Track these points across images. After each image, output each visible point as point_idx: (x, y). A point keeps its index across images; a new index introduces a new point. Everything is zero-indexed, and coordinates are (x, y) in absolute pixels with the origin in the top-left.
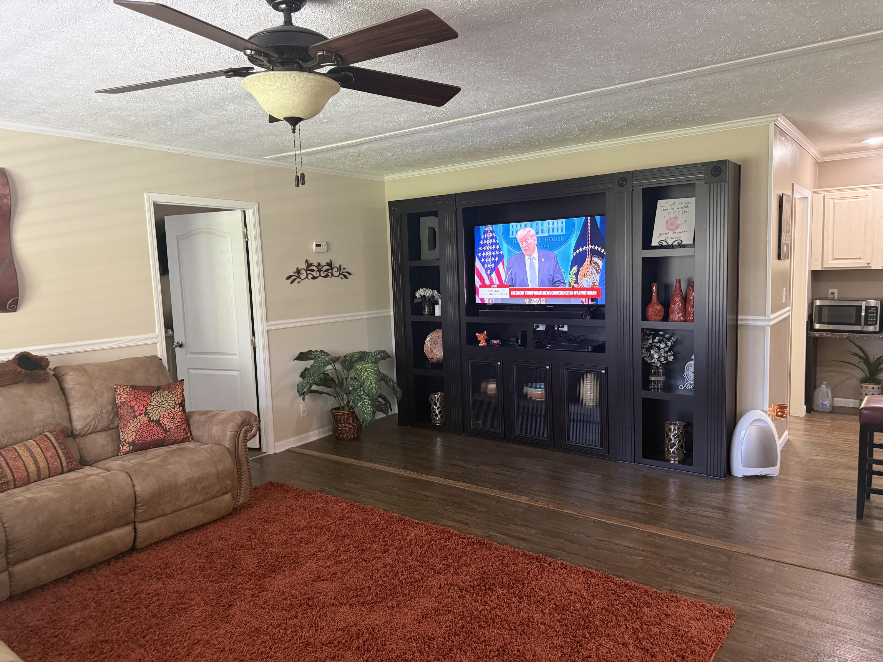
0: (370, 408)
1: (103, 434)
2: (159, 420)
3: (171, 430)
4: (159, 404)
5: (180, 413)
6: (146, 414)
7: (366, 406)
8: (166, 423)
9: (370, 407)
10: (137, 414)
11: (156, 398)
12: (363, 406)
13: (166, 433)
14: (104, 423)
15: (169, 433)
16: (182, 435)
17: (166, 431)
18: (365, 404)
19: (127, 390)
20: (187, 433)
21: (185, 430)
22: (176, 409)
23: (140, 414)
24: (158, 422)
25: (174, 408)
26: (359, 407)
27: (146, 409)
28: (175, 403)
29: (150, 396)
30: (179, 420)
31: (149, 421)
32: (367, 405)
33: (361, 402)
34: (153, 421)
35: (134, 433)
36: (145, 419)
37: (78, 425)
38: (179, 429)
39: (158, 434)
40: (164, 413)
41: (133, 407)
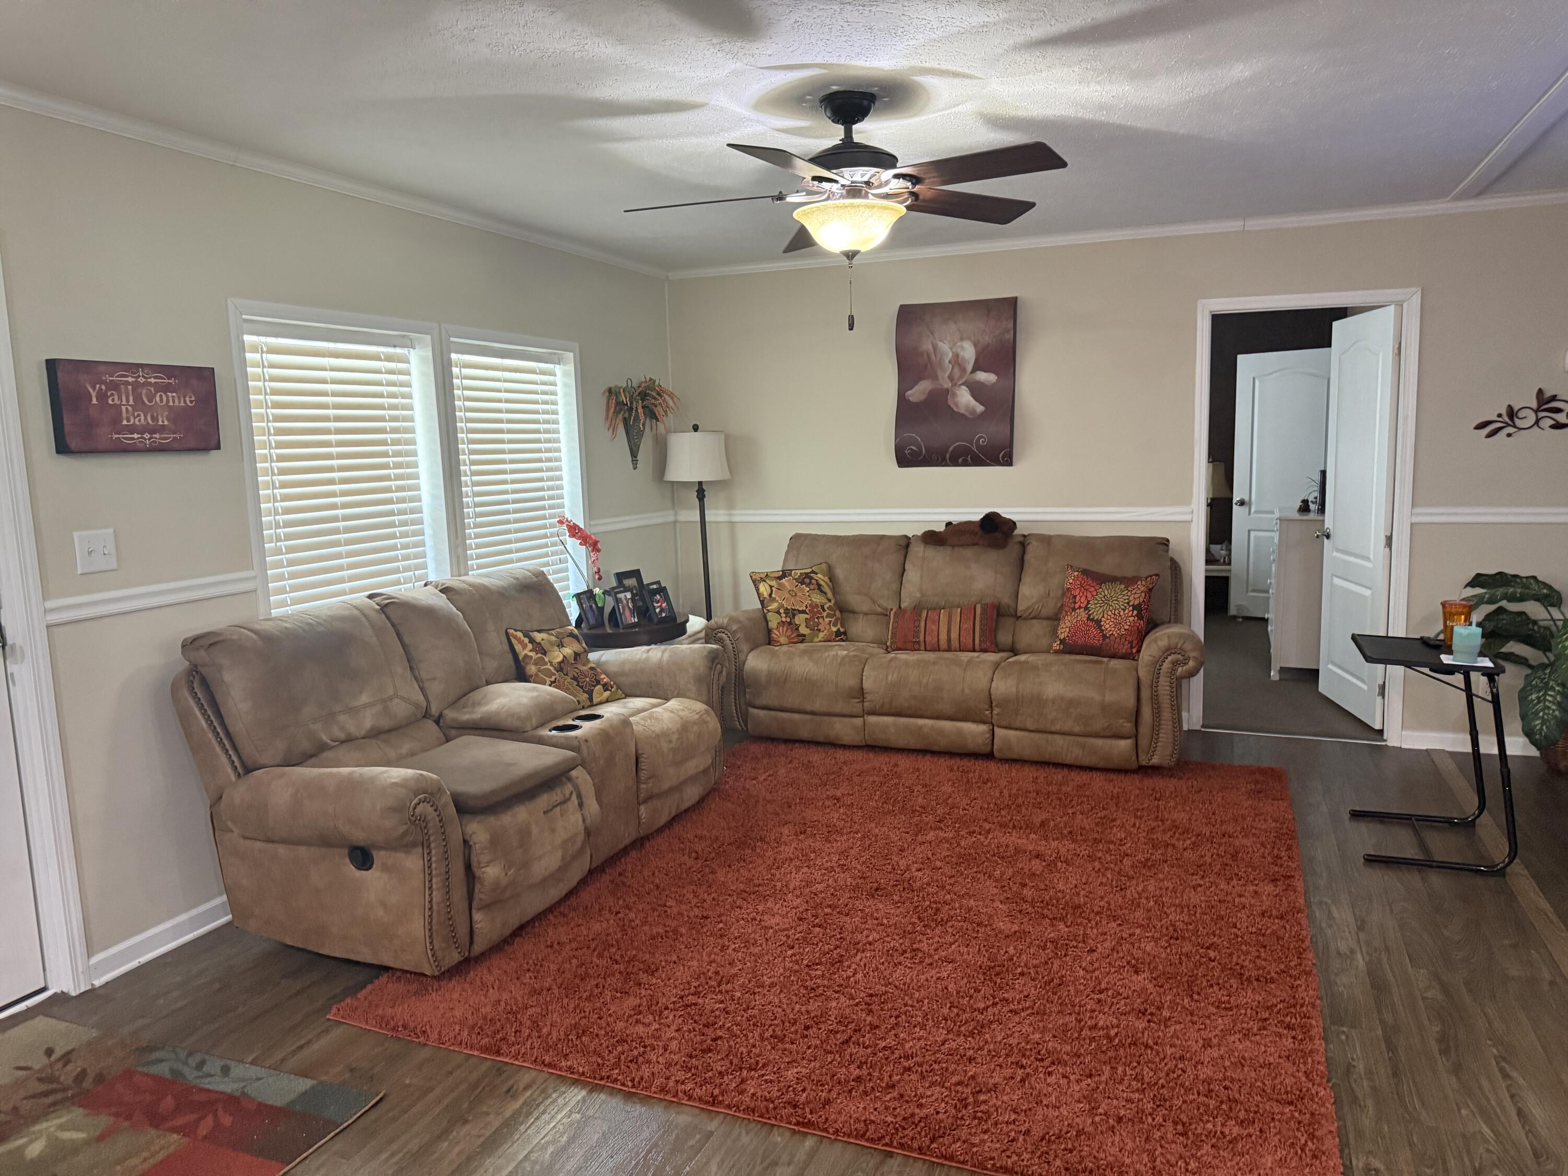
0: (1554, 711)
1: (1045, 623)
2: (1101, 621)
3: (1112, 638)
4: (1106, 601)
5: (1131, 619)
6: (1086, 608)
7: (1547, 703)
8: (1107, 625)
9: (1554, 707)
10: (1077, 606)
11: (1106, 591)
12: (1539, 702)
13: (1104, 640)
14: (1048, 611)
15: (1108, 640)
16: (1124, 649)
17: (1104, 637)
18: (1545, 700)
19: (1076, 573)
20: (1132, 647)
21: (1131, 643)
22: (1127, 611)
23: (1080, 608)
24: (1098, 622)
25: (1124, 610)
26: (1532, 701)
27: (1088, 603)
28: (1128, 603)
29: (1097, 587)
30: (1127, 627)
31: (1088, 619)
32: (1550, 702)
33: (1539, 691)
34: (1092, 620)
35: (1068, 630)
36: (1083, 615)
37: (1022, 606)
38: (1123, 640)
39: (1095, 639)
40: (1110, 613)
41: (1075, 597)
